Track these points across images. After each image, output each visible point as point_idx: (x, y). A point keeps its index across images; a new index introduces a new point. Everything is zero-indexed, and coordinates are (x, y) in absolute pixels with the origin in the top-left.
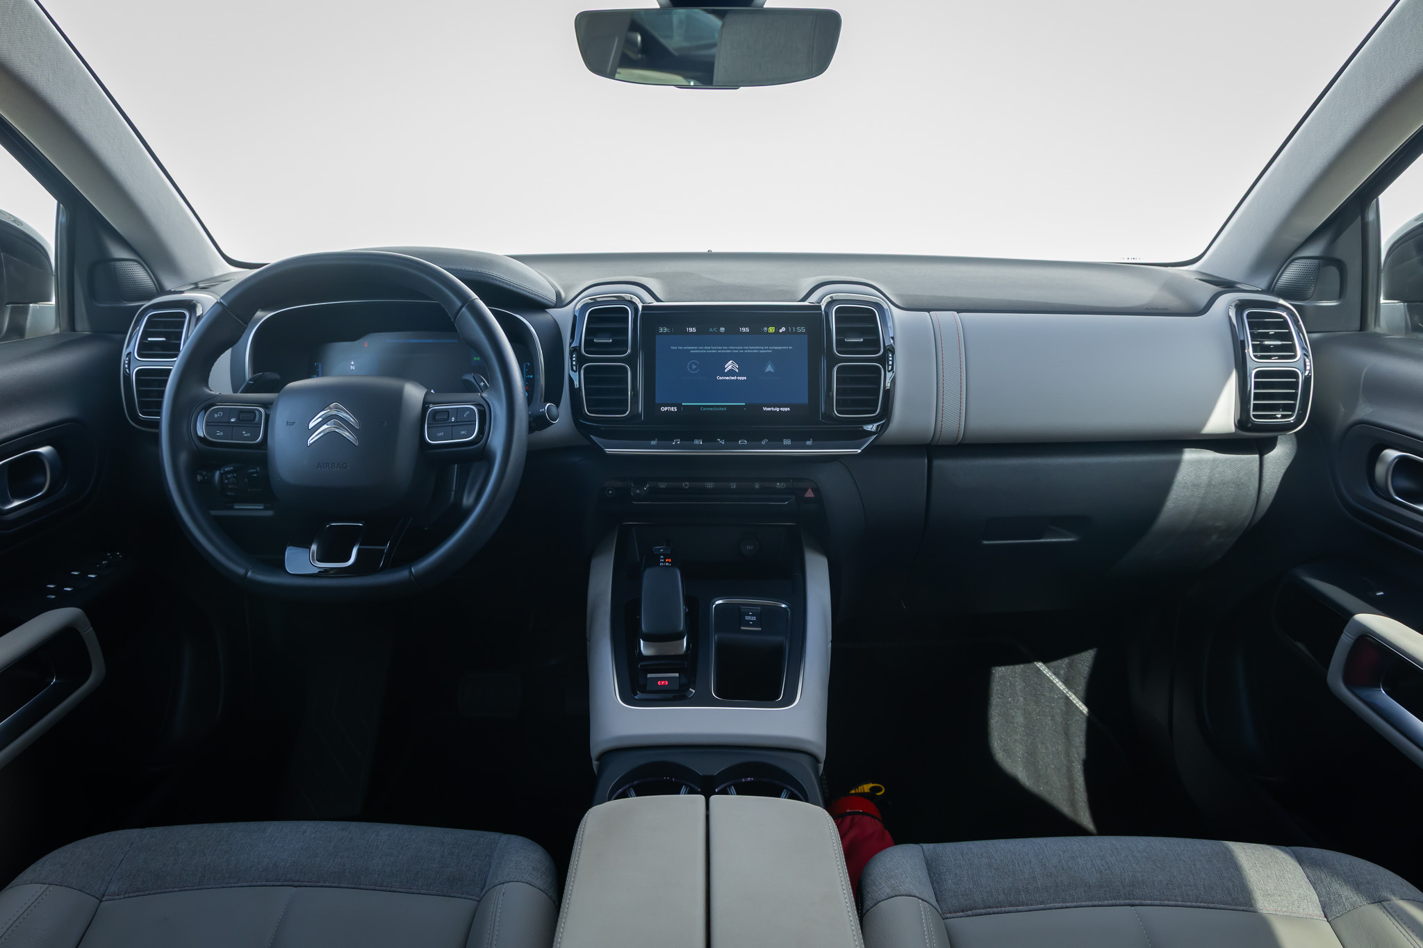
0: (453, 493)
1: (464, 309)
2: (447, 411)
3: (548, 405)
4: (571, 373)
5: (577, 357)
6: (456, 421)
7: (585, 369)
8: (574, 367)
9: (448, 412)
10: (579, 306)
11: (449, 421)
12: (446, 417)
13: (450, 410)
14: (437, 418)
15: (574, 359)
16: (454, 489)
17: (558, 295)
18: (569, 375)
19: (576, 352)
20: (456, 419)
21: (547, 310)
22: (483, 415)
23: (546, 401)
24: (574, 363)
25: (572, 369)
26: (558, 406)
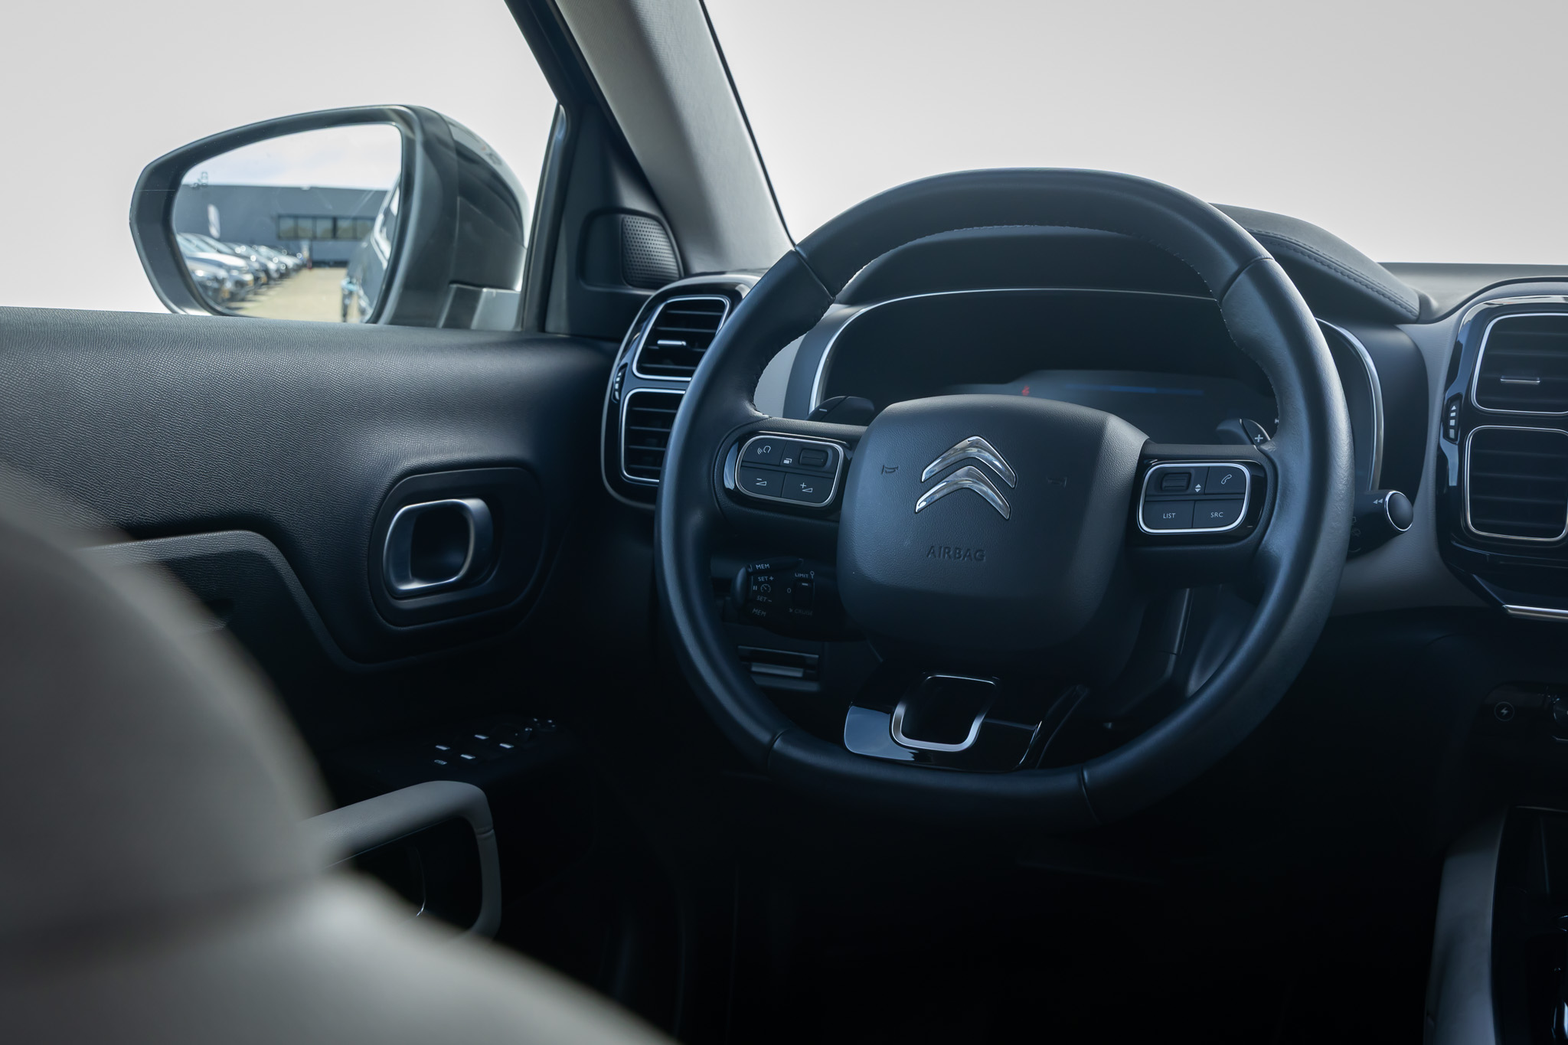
0: (1173, 658)
1: (1242, 277)
2: (1186, 474)
3: (1391, 493)
4: (1442, 441)
5: (1459, 412)
6: (1203, 493)
7: (1475, 436)
8: (1452, 433)
9: (1190, 474)
10: (1469, 317)
11: (1188, 492)
12: (1184, 483)
13: (1193, 472)
14: (1164, 484)
15: (1453, 414)
16: (1175, 651)
17: (1424, 302)
18: (1439, 448)
19: (1458, 402)
20: (1204, 488)
21: (1401, 326)
22: (1259, 484)
23: (1385, 485)
24: (1452, 423)
25: (1446, 436)
26: (1412, 498)
